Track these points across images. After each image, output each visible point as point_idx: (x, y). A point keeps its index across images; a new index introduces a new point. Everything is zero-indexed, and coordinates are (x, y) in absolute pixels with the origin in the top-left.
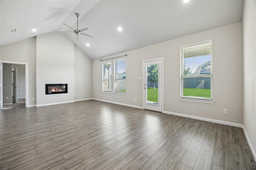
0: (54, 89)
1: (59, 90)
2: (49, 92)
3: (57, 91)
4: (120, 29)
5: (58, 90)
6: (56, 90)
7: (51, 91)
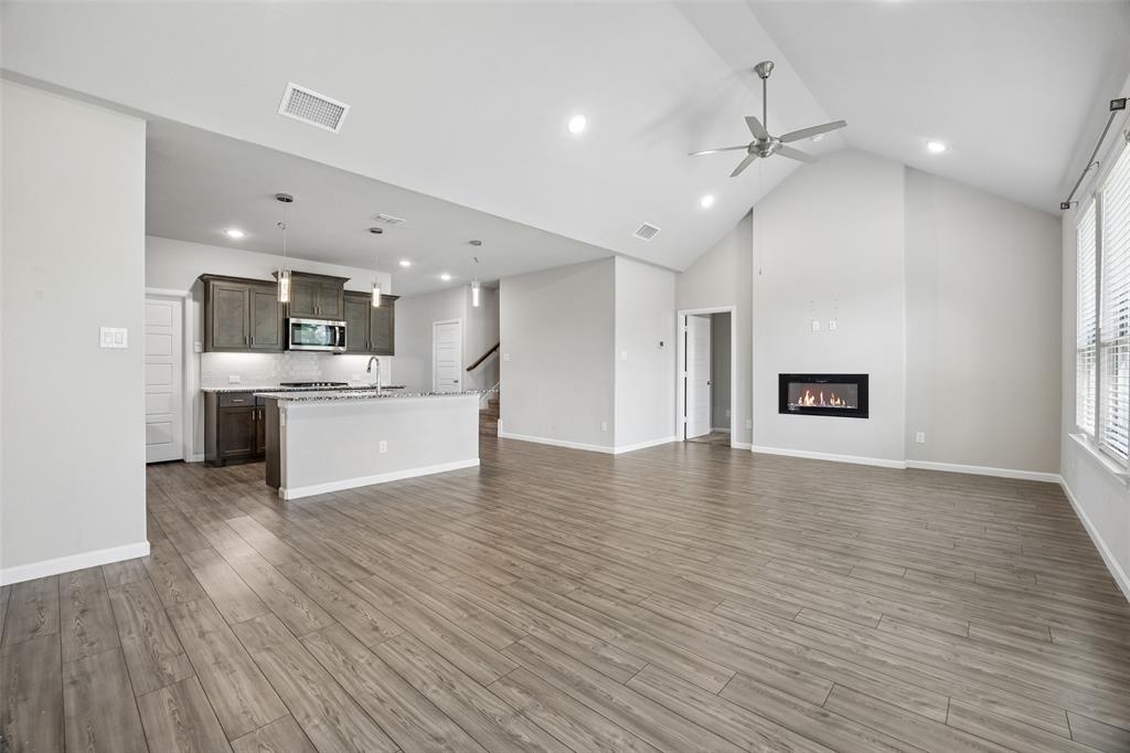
0: (810, 397)
1: (832, 401)
2: (792, 406)
3: (823, 404)
5: (827, 400)
6: (817, 400)
7: (800, 402)
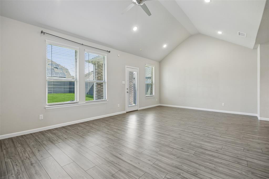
4: (135, 29)
